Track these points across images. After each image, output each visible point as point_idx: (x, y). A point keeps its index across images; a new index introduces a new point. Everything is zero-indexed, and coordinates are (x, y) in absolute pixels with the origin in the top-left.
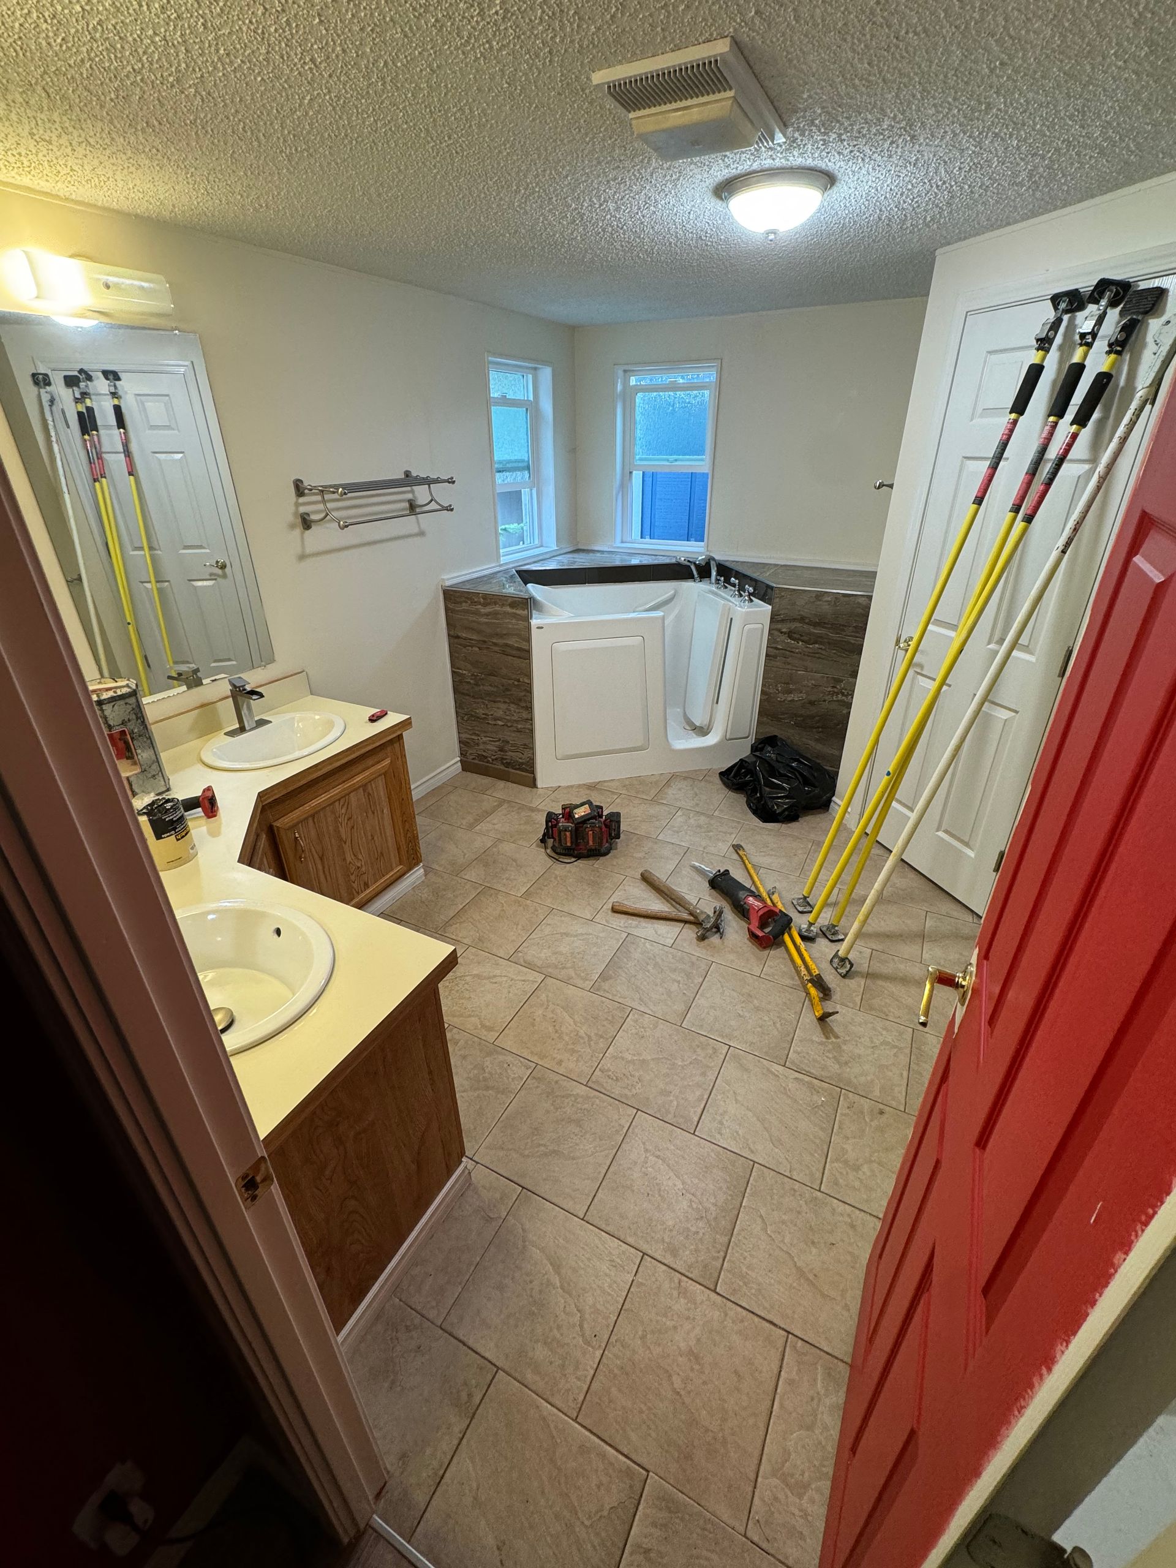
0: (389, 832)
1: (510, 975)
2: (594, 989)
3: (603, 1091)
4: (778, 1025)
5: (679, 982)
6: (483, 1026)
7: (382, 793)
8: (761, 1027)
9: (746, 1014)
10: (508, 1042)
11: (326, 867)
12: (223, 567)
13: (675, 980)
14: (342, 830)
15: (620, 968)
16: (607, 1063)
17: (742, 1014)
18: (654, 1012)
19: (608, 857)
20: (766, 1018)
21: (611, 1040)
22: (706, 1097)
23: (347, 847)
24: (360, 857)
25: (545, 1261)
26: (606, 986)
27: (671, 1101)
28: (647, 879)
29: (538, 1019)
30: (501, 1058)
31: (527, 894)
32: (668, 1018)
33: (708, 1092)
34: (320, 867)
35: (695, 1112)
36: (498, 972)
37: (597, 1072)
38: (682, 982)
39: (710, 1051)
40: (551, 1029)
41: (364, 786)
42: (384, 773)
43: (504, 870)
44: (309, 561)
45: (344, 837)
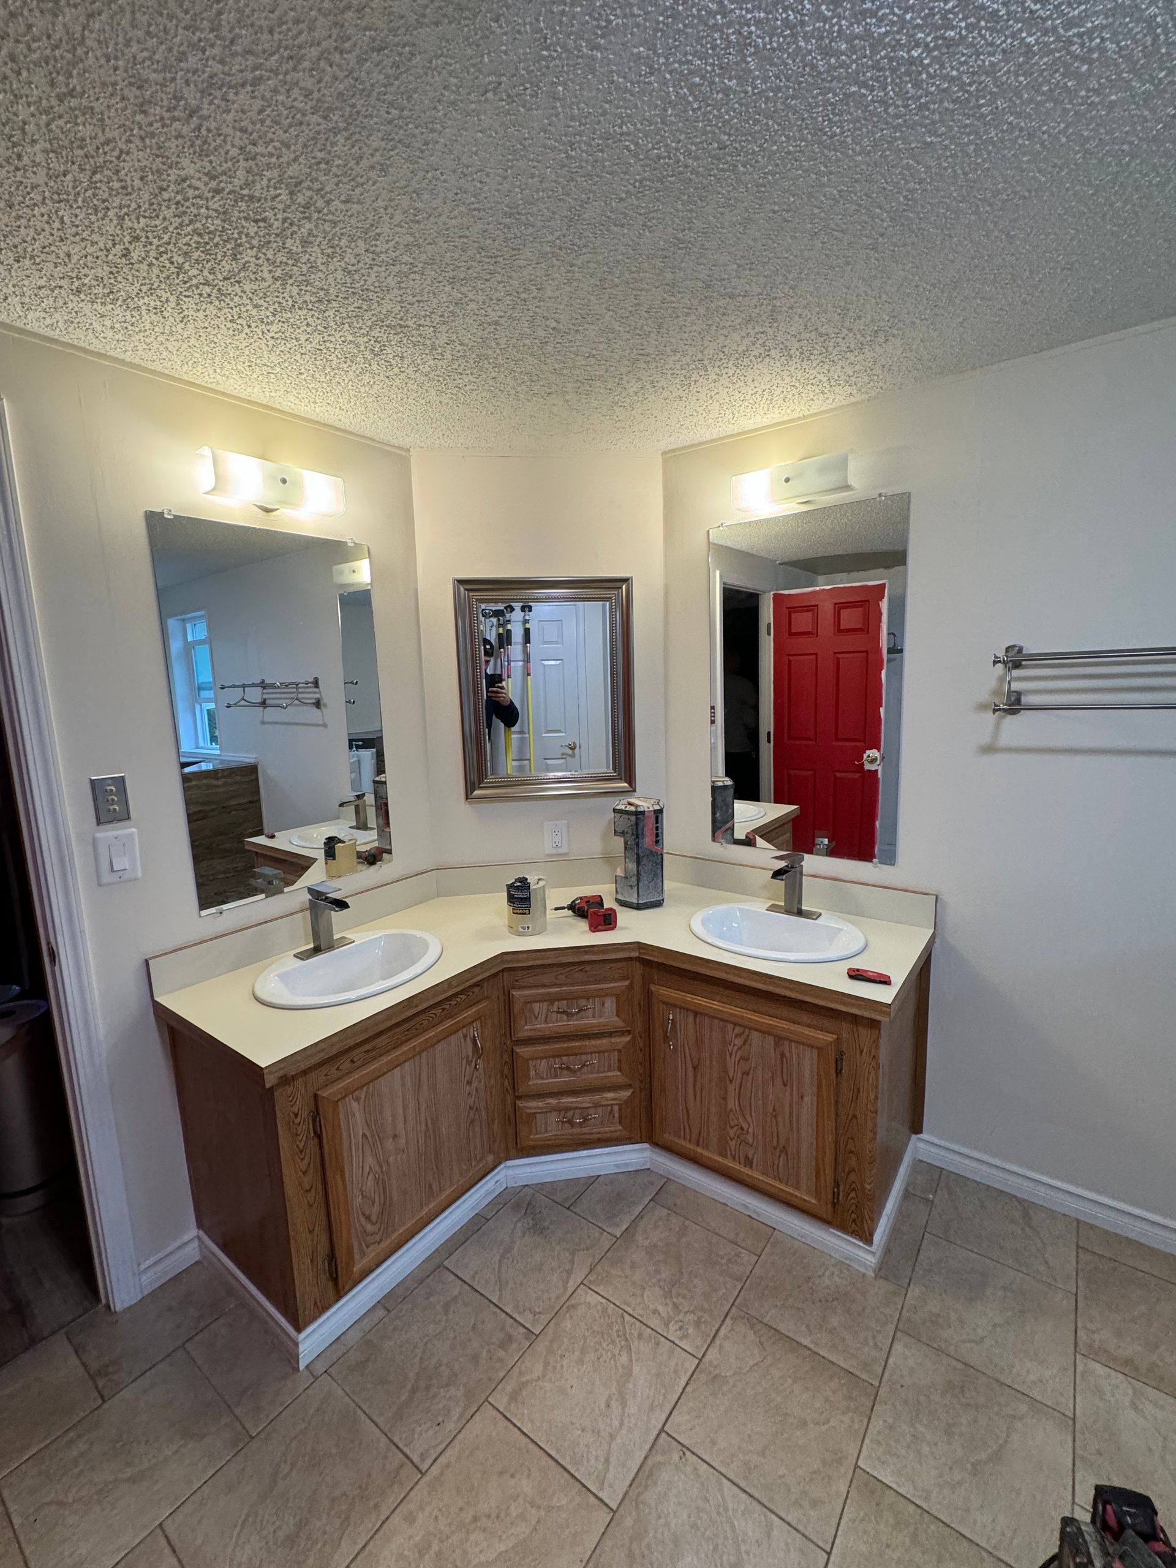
1: (624, 1431)
6: (524, 1385)
7: (807, 1074)
10: (484, 1425)
11: (699, 1086)
12: (573, 748)
14: (730, 1064)
23: (732, 1089)
24: (749, 1119)
30: (456, 1412)
34: (691, 1079)
36: (632, 1409)
41: (779, 1039)
42: (818, 1048)
43: (948, 1431)
44: (999, 756)
45: (731, 1074)
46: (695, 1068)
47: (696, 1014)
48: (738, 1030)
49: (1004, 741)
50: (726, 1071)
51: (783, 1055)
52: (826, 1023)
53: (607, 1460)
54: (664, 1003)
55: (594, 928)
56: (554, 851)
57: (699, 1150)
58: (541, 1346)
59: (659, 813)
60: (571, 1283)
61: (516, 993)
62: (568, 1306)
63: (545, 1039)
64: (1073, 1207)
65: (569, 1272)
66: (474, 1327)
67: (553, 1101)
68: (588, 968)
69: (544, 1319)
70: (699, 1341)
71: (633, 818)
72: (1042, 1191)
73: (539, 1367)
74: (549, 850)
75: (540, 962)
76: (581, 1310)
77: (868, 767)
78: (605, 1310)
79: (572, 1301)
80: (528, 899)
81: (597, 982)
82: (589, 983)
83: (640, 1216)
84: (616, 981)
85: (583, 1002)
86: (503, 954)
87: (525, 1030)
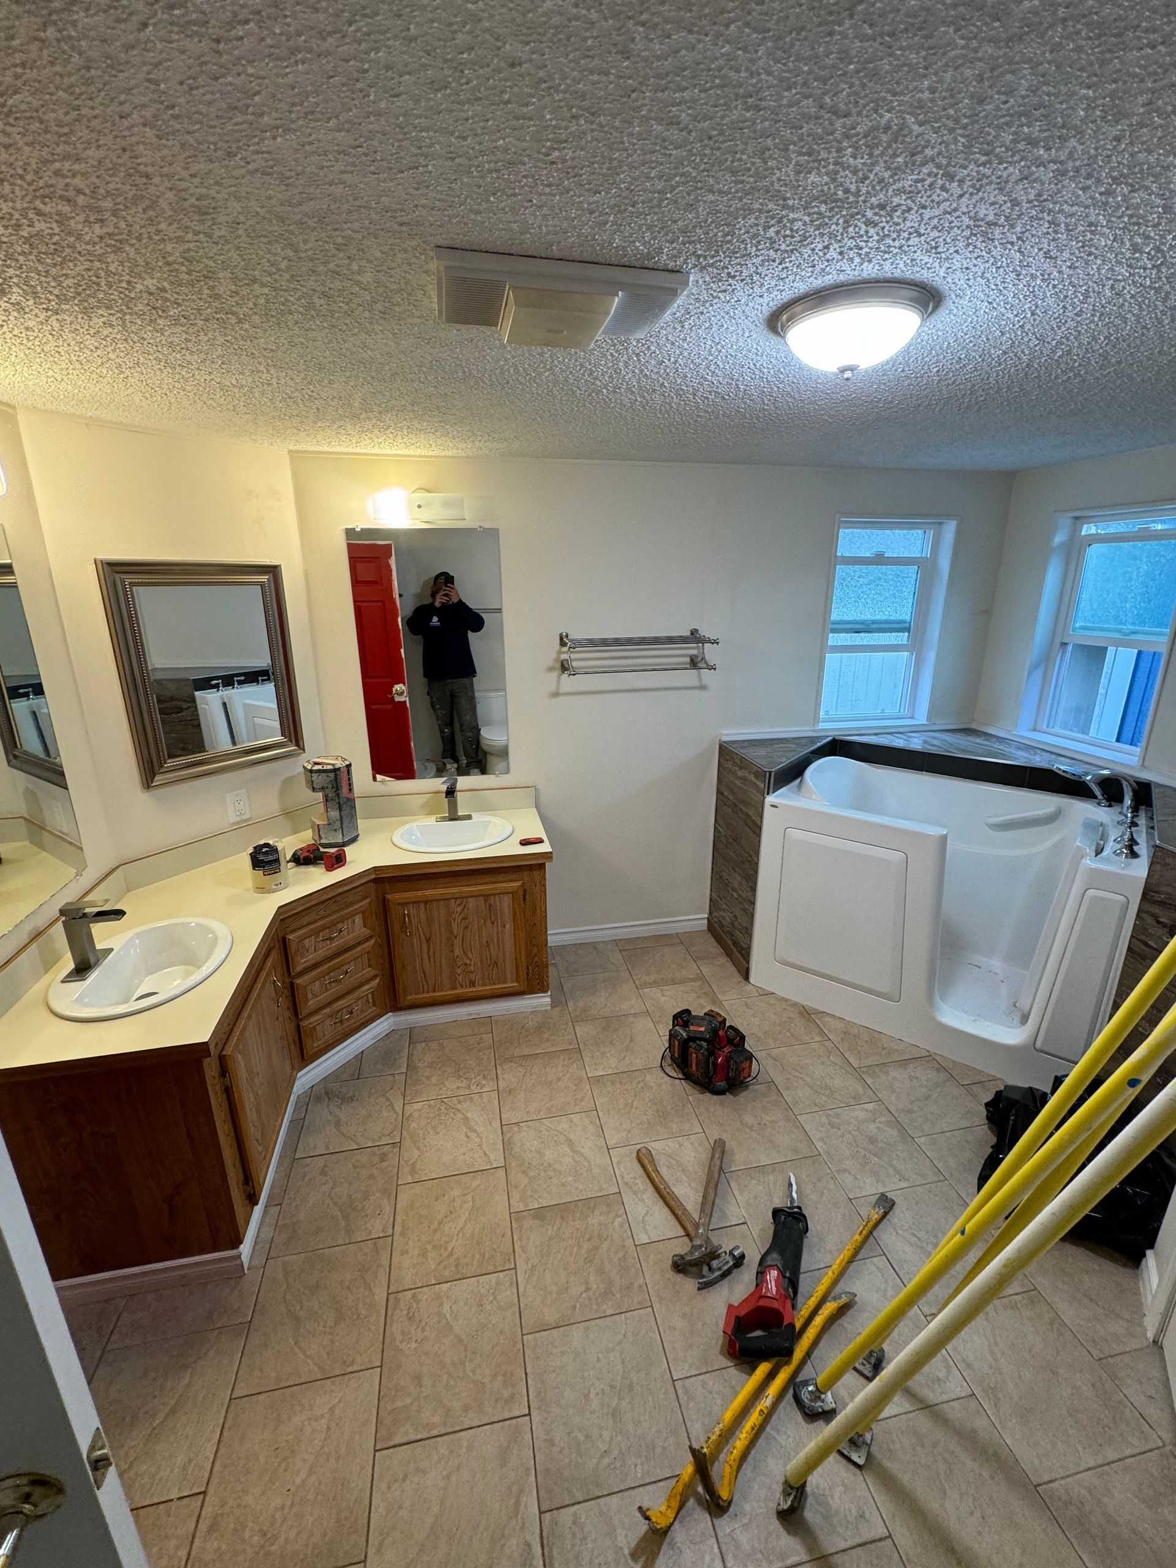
0: (509, 946)
1: (484, 1141)
2: (516, 1217)
3: (389, 1313)
4: (606, 1461)
5: (587, 1289)
6: (413, 1164)
7: (506, 910)
8: (587, 1436)
9: (595, 1404)
10: (406, 1194)
11: (431, 951)
13: (587, 1283)
14: (454, 926)
15: (562, 1217)
16: (426, 1294)
17: (592, 1395)
18: (524, 1295)
19: (715, 1097)
20: (606, 1434)
21: (459, 1276)
22: (435, 1432)
23: (457, 943)
24: (470, 956)
25: (177, 1396)
26: (529, 1222)
27: (410, 1395)
28: (719, 1150)
29: (446, 1198)
30: (385, 1203)
31: (598, 1080)
32: (524, 1314)
33: (443, 1431)
34: (425, 948)
35: (406, 1433)
36: (480, 1129)
37: (409, 1294)
38: (591, 1292)
39: (506, 1394)
40: (442, 1215)
41: (487, 897)
42: (512, 893)
43: (612, 1043)
44: (561, 698)
45: (455, 932)
46: (428, 940)
47: (426, 902)
48: (458, 902)
49: (562, 690)
50: (452, 933)
51: (490, 905)
52: (514, 876)
53: (485, 1154)
54: (399, 904)
55: (330, 868)
56: (238, 819)
57: (437, 994)
58: (407, 1143)
59: (349, 766)
60: (397, 1109)
61: (291, 937)
62: (405, 1119)
63: (315, 966)
64: (609, 935)
65: (392, 1105)
66: (355, 1167)
67: (327, 1011)
68: (339, 898)
69: (397, 1133)
70: (491, 1084)
71: (332, 775)
72: (599, 933)
73: (416, 1153)
74: (233, 819)
75: (307, 905)
76: (416, 1114)
77: (397, 699)
78: (430, 1106)
79: (406, 1115)
80: (277, 860)
81: (347, 907)
82: (342, 909)
83: (410, 1055)
84: (361, 901)
85: (340, 926)
86: (280, 908)
87: (301, 963)
